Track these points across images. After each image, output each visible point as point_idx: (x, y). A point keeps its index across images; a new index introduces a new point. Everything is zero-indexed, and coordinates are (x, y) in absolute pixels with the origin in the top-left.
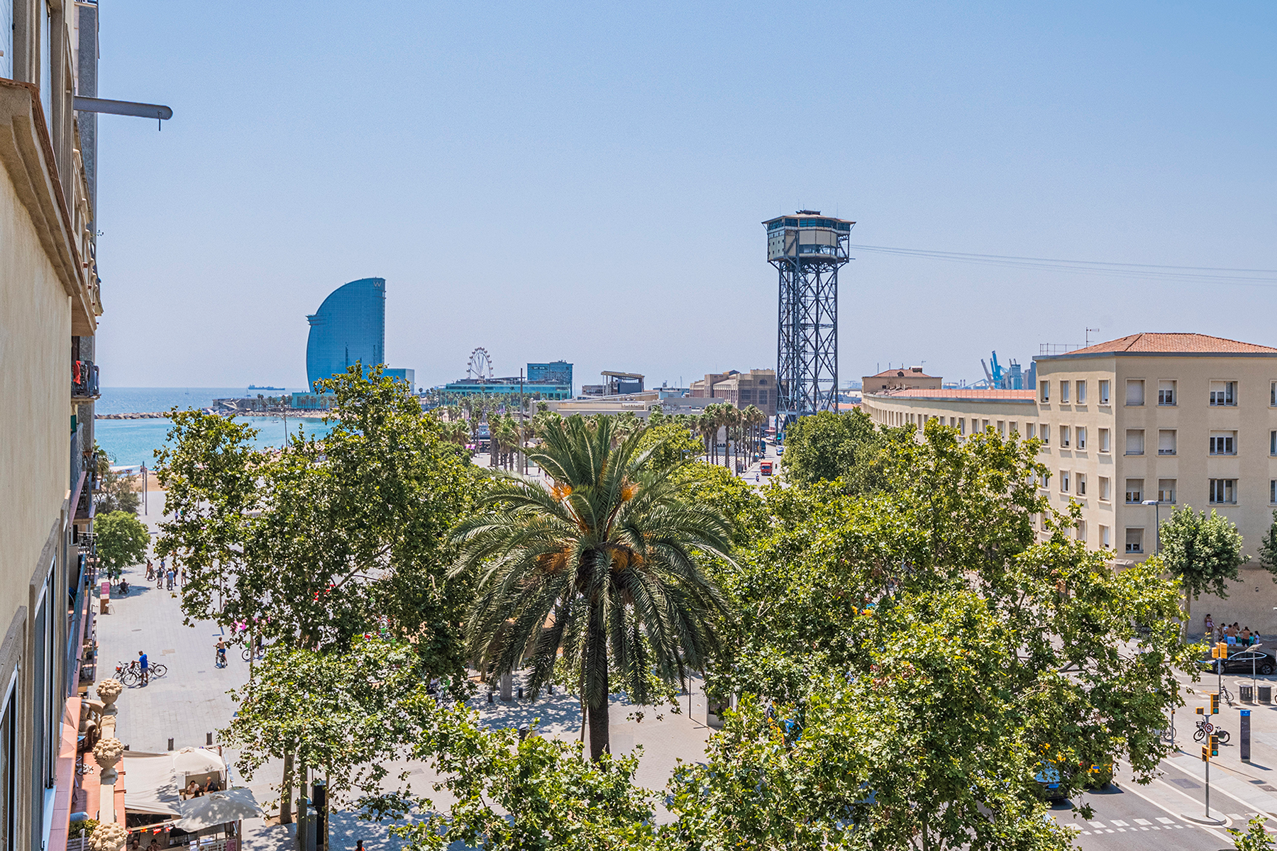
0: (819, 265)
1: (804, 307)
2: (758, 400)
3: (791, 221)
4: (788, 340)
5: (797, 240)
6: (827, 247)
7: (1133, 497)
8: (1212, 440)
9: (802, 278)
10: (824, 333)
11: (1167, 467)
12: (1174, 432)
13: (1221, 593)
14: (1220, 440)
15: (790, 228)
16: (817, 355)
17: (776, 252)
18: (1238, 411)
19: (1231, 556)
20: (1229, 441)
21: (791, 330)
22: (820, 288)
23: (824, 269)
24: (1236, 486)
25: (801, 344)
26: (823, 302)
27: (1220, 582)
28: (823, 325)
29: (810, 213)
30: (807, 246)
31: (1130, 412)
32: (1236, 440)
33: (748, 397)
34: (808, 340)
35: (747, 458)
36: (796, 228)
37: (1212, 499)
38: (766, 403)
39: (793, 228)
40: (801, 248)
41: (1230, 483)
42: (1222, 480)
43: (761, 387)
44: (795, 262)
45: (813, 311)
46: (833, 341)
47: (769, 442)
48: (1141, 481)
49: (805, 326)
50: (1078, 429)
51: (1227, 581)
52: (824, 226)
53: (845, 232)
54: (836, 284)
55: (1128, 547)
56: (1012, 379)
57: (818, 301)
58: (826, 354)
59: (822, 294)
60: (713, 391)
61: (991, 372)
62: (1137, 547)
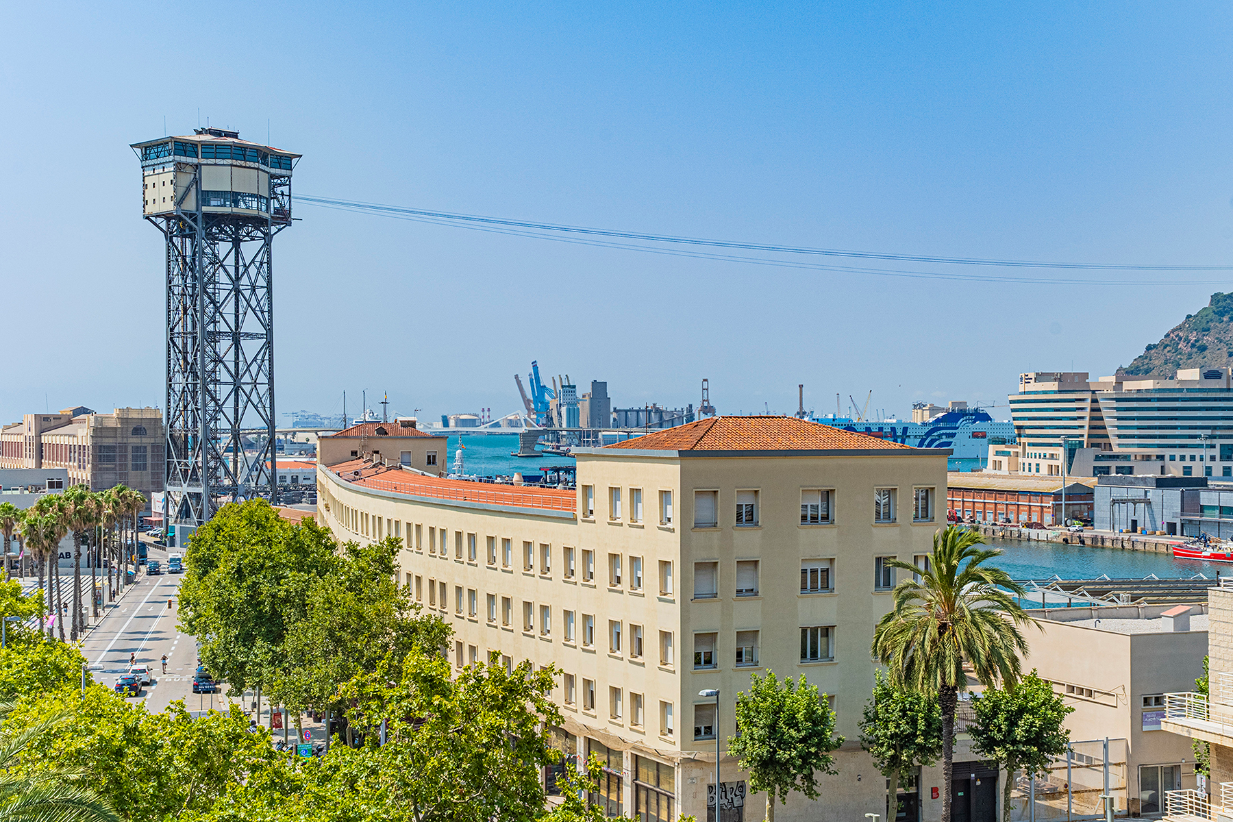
0: (238, 228)
1: (213, 302)
2: (130, 463)
3: (183, 147)
4: (185, 359)
5: (197, 181)
6: (252, 196)
7: (703, 660)
8: (804, 572)
9: (208, 250)
10: (251, 348)
11: (747, 615)
12: (756, 562)
13: (810, 793)
14: (814, 571)
15: (183, 159)
16: (237, 389)
17: (159, 201)
18: (835, 531)
19: (821, 741)
20: (826, 572)
21: (190, 341)
22: (241, 269)
23: (248, 235)
24: (833, 635)
25: (210, 367)
26: (247, 293)
27: (809, 777)
28: (247, 335)
29: (218, 133)
30: (217, 194)
31: (699, 537)
32: (833, 571)
33: (110, 459)
34: (221, 361)
35: (114, 579)
36: (195, 161)
37: (804, 656)
38: (145, 469)
39: (189, 160)
40: (205, 197)
41: (827, 631)
42: (816, 629)
43: (135, 440)
44: (195, 220)
45: (229, 309)
46: (267, 363)
47: (152, 540)
48: (713, 636)
49: (214, 336)
50: (633, 560)
51: (818, 775)
52: (245, 160)
53: (283, 172)
54: (269, 263)
55: (698, 731)
56: (564, 410)
57: (238, 292)
58: (255, 383)
59: (245, 281)
60: (40, 446)
61: (530, 396)
62: (709, 730)
